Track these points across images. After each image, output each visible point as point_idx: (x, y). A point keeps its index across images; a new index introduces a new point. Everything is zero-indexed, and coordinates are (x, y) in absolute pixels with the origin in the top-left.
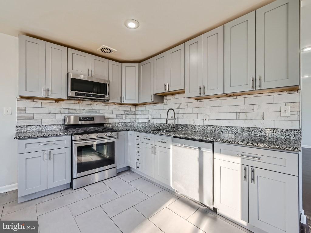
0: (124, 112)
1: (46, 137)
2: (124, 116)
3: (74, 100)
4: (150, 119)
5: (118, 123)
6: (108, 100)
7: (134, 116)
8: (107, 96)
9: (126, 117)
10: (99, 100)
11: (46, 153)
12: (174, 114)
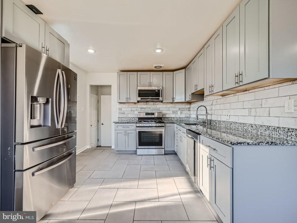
0: (179, 109)
1: (125, 123)
2: (179, 112)
3: (144, 102)
5: (174, 118)
6: (162, 101)
7: (188, 112)
8: (160, 98)
9: (181, 113)
10: (156, 101)
12: (207, 110)
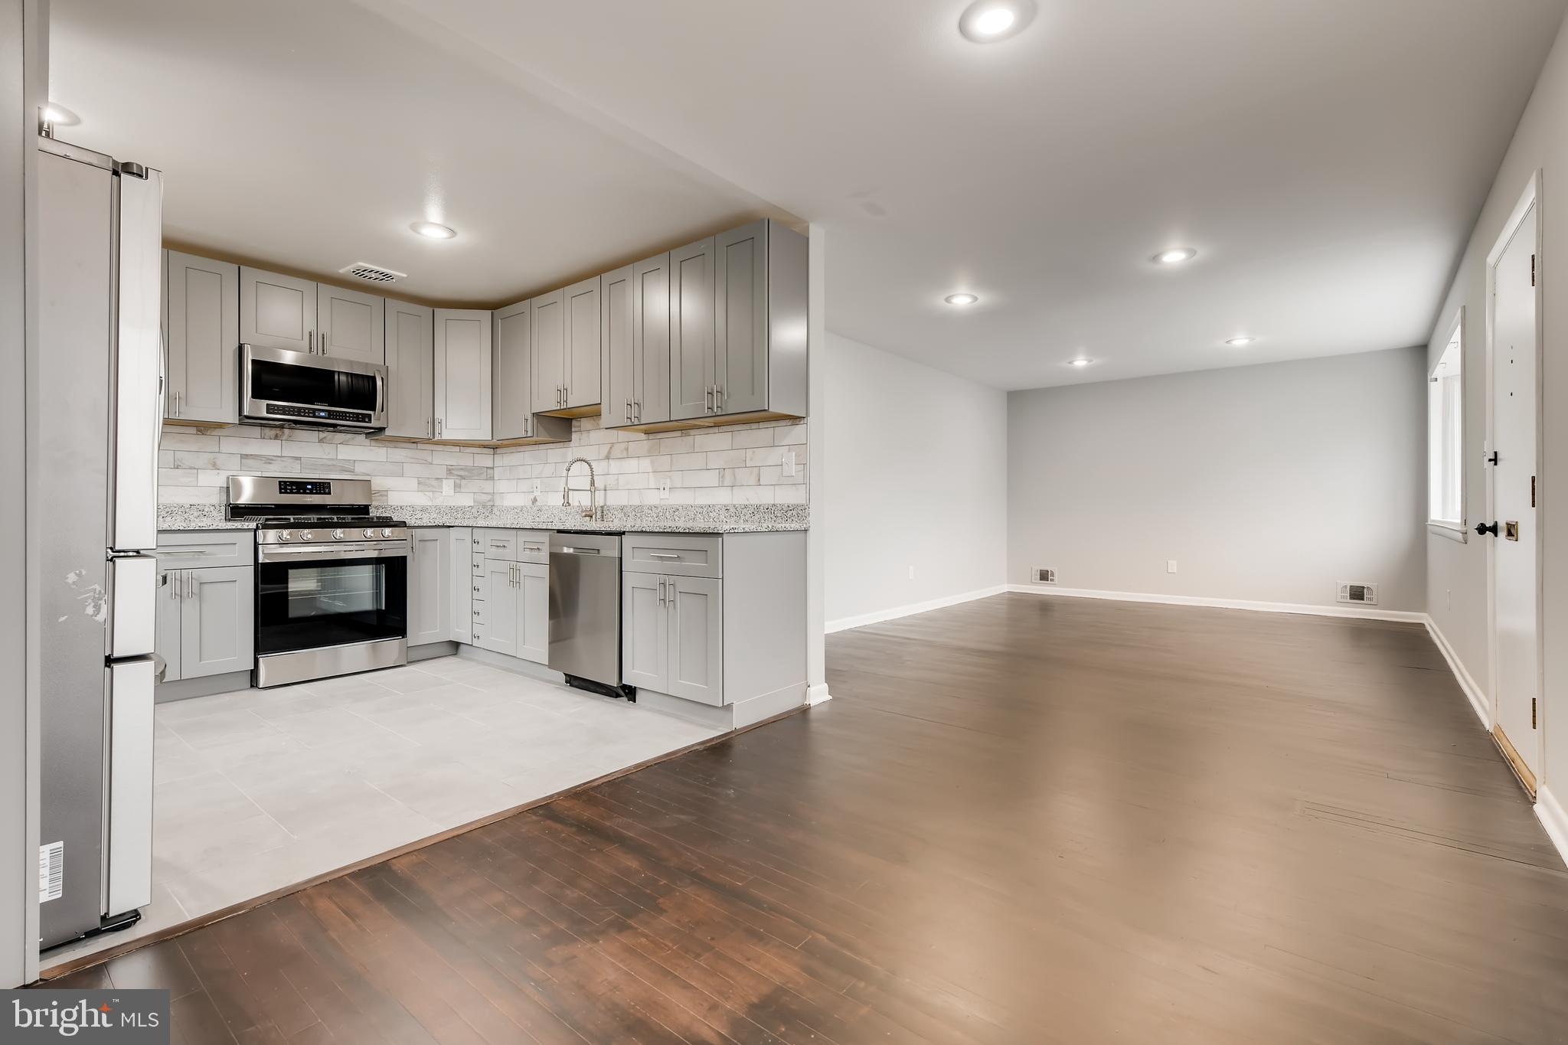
0: (450, 471)
2: (447, 485)
3: (262, 425)
4: (535, 494)
5: (424, 509)
6: (381, 430)
7: (487, 486)
8: (377, 416)
9: (458, 489)
10: (348, 429)
11: (178, 576)
12: (592, 475)
